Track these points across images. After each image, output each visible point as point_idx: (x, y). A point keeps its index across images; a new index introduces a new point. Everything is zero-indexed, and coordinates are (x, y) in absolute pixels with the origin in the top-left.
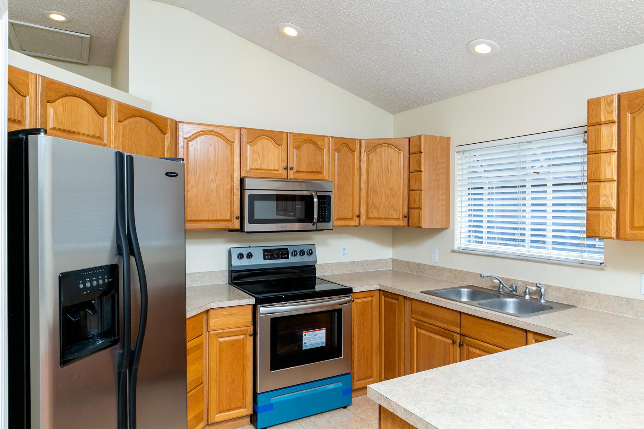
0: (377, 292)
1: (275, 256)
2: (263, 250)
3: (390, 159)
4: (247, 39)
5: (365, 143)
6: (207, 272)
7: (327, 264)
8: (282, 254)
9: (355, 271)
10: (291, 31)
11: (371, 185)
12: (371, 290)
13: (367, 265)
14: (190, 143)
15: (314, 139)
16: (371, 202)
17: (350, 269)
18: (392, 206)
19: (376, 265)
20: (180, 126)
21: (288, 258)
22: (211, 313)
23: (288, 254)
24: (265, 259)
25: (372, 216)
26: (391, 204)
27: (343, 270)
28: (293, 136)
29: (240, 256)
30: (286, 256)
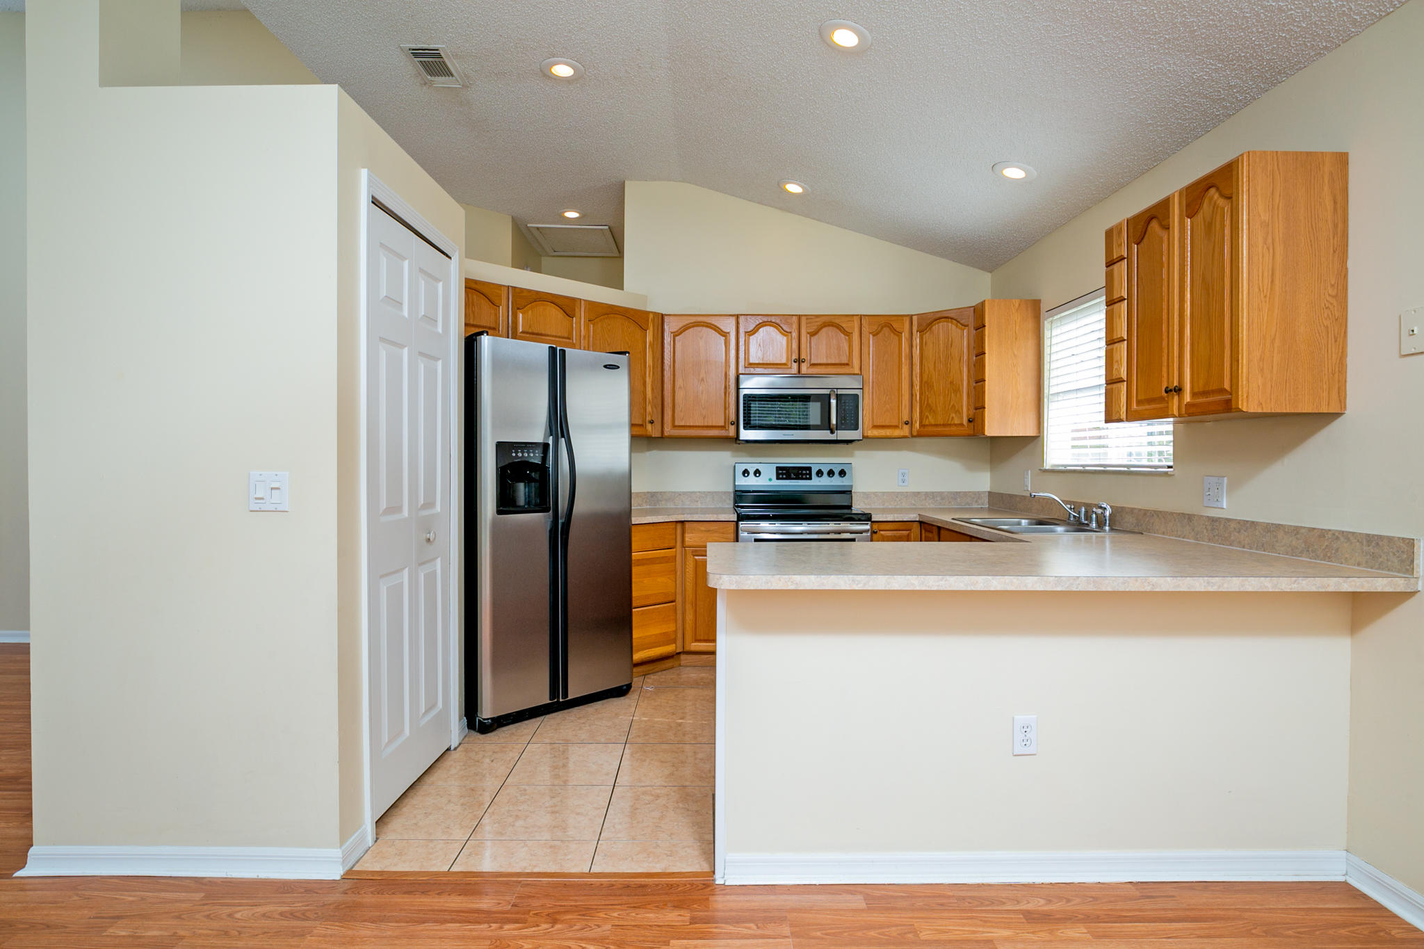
0: (916, 526)
1: (793, 476)
2: (777, 467)
3: (950, 339)
4: (758, 203)
5: (918, 319)
6: (709, 492)
7: (875, 493)
8: (802, 474)
9: (922, 505)
10: (794, 188)
11: (925, 379)
12: (905, 520)
13: (943, 499)
14: (677, 338)
15: (837, 321)
16: (926, 403)
17: (913, 502)
18: (952, 407)
19: (959, 500)
20: (666, 319)
21: (810, 478)
22: (687, 525)
23: (810, 474)
24: (778, 478)
25: (927, 423)
26: (952, 404)
27: (901, 503)
28: (807, 319)
29: (746, 473)
30: (808, 476)
